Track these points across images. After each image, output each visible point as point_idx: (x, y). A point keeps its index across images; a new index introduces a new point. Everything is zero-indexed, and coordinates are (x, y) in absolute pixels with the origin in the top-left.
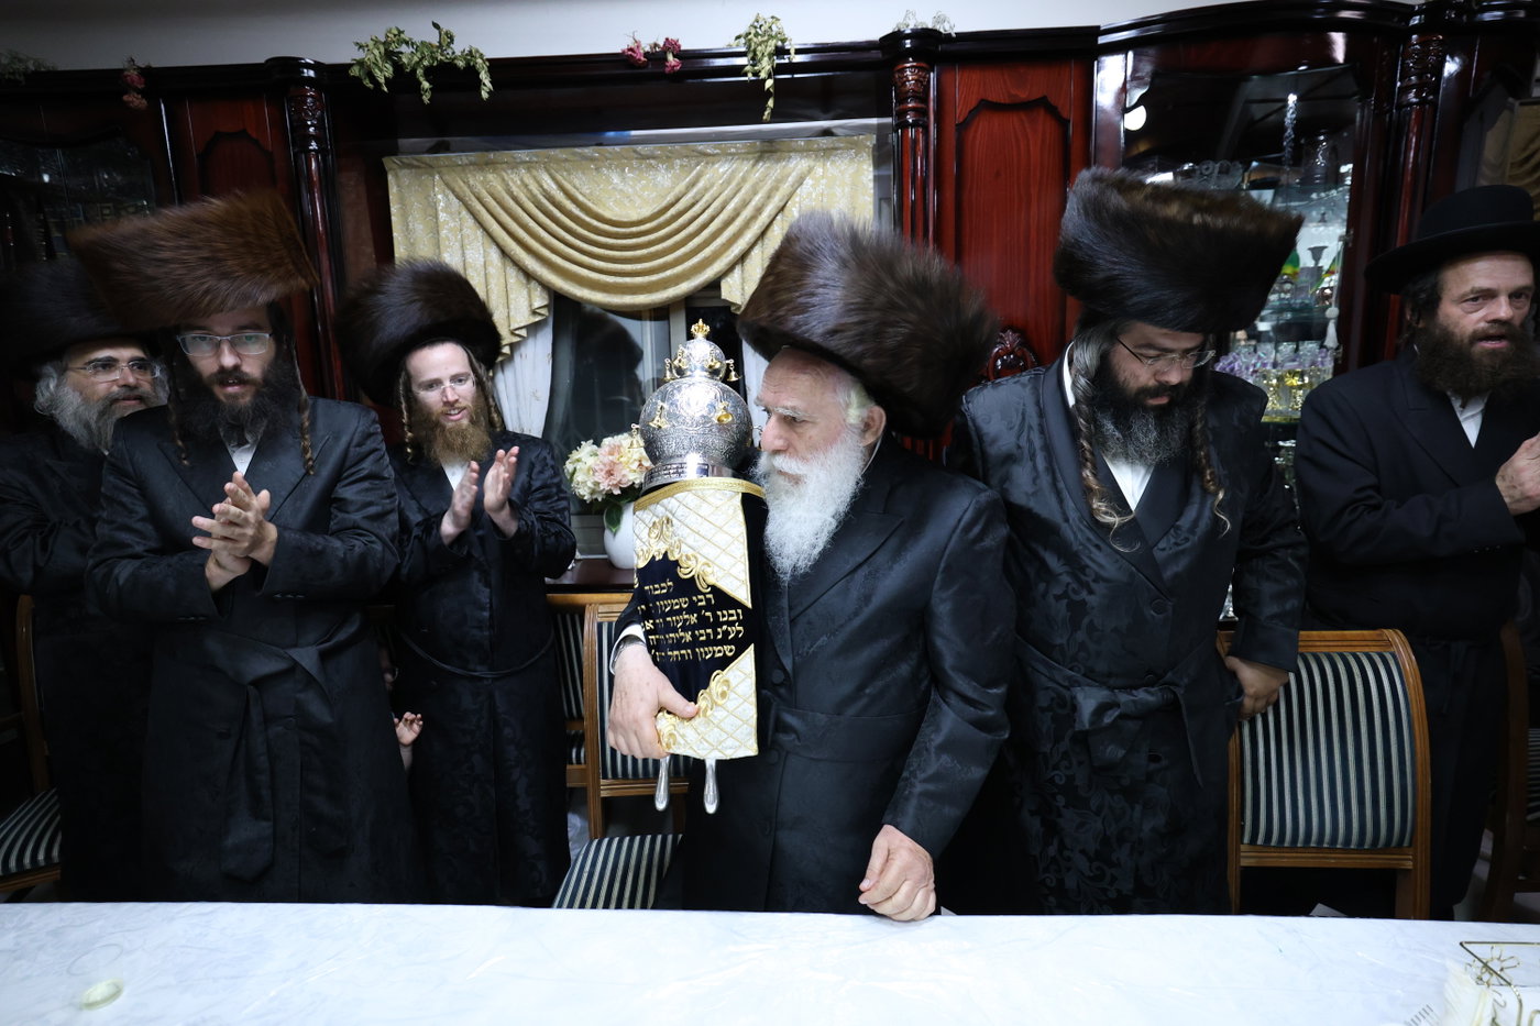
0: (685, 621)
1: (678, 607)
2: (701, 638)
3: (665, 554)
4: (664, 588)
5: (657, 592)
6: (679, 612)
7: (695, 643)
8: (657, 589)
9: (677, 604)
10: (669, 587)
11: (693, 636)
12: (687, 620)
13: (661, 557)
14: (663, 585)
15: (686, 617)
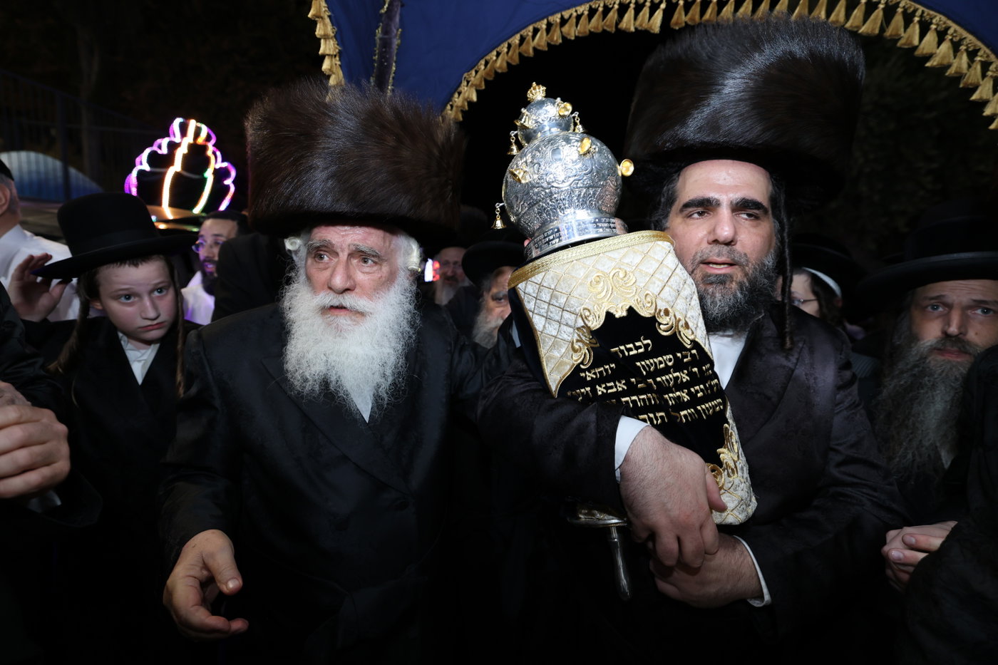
0: (676, 378)
1: (662, 366)
2: (699, 395)
3: (631, 310)
4: (640, 347)
5: (631, 353)
6: (666, 371)
7: (694, 401)
8: (630, 350)
9: (661, 363)
10: (646, 346)
11: (689, 394)
12: (677, 377)
13: (625, 314)
14: (638, 344)
15: (675, 375)
